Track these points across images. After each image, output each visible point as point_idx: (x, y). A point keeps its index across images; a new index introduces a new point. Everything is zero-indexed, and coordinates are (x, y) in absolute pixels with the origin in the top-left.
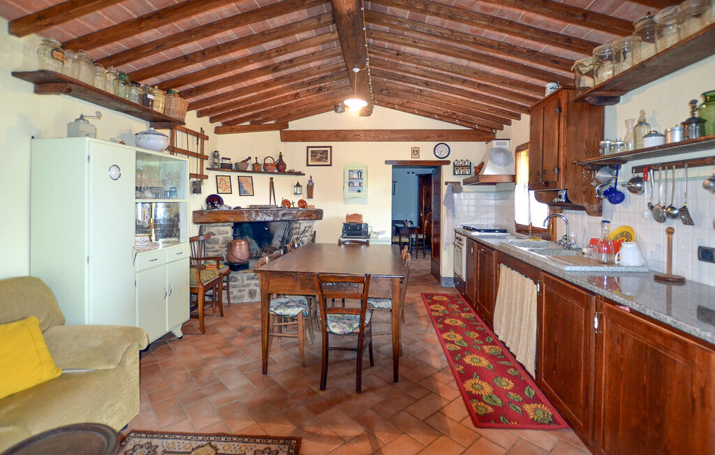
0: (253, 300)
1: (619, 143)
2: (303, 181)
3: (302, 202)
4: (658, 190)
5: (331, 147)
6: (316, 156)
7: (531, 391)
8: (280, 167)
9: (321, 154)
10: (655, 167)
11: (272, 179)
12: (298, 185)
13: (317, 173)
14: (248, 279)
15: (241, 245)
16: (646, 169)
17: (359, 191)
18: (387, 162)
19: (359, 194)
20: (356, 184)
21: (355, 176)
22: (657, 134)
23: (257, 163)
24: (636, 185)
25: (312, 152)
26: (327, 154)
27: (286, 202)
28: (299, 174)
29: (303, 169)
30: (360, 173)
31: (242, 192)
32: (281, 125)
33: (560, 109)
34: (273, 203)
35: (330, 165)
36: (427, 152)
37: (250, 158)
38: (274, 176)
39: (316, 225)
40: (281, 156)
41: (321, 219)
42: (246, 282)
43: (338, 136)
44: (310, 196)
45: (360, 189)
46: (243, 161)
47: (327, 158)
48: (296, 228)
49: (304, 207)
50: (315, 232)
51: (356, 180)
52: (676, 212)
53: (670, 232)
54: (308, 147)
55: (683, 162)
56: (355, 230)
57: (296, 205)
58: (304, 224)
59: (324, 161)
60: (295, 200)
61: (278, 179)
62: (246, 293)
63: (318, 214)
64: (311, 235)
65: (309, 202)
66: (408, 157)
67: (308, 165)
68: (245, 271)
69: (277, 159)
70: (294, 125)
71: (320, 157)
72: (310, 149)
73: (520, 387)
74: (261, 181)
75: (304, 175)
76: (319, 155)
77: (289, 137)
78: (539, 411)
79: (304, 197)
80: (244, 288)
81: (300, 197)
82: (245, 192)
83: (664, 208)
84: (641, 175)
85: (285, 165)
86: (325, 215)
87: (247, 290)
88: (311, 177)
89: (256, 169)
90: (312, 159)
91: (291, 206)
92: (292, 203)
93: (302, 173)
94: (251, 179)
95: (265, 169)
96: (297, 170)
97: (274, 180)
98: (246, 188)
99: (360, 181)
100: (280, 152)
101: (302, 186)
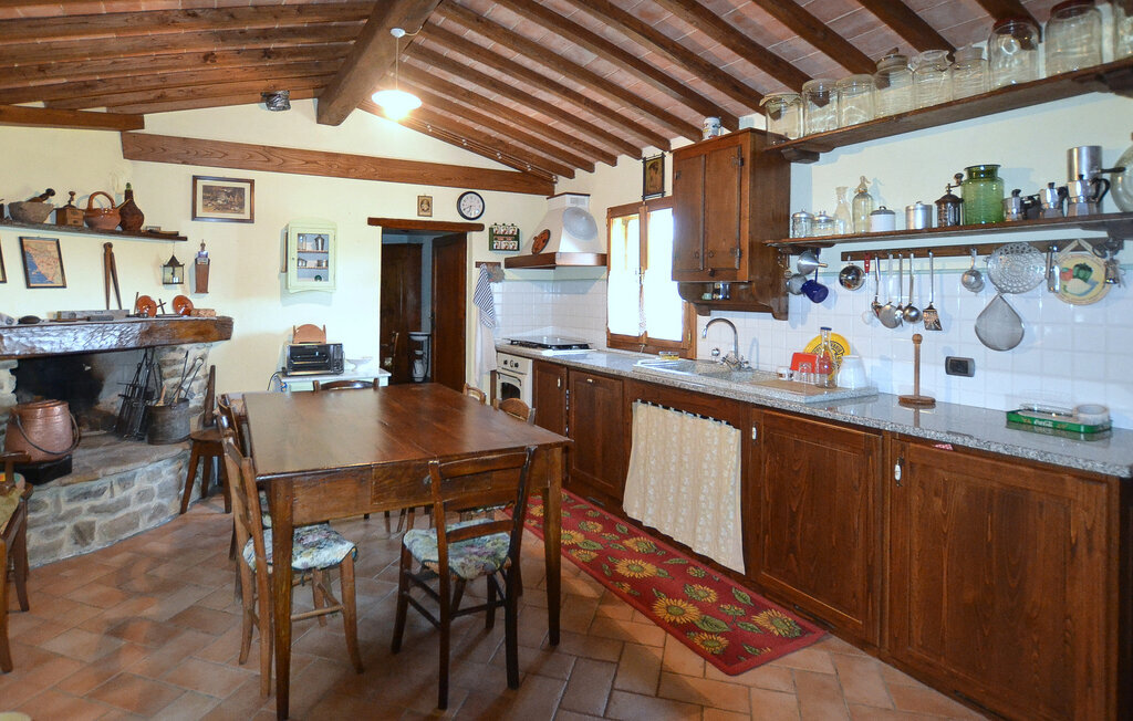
0: (86, 550)
1: (823, 218)
2: (186, 253)
3: (180, 301)
4: (886, 282)
5: (252, 182)
6: (215, 199)
7: (743, 595)
8: (128, 220)
9: (228, 195)
10: (883, 254)
11: (108, 247)
12: (173, 263)
13: (217, 237)
14: (70, 501)
15: (47, 415)
16: (868, 256)
17: (318, 278)
18: (372, 221)
19: (318, 283)
20: (312, 263)
21: (309, 246)
23: (69, 206)
24: (851, 278)
25: (206, 189)
26: (242, 196)
27: (144, 303)
28: (174, 237)
29: (184, 226)
30: (321, 240)
31: (32, 279)
32: (127, 123)
33: (743, 160)
34: (114, 306)
35: (251, 220)
37: (50, 193)
38: (115, 241)
39: (216, 352)
40: (129, 194)
41: (228, 338)
42: (66, 508)
43: (269, 160)
44: (202, 287)
45: (319, 272)
46: (35, 200)
47: (242, 205)
48: (174, 362)
49: (188, 312)
50: (213, 368)
53: (918, 339)
54: (195, 179)
56: (313, 355)
57: (169, 310)
58: (194, 350)
59: (235, 212)
60: (165, 297)
61: (123, 247)
62: (65, 535)
63: (220, 329)
64: (206, 376)
65: (199, 302)
66: (409, 212)
67: (195, 218)
68: (66, 479)
69: (120, 200)
70: (157, 123)
71: (230, 201)
72: (201, 183)
73: (726, 596)
74: (82, 251)
75: (185, 239)
76: (223, 197)
77: (143, 149)
78: (773, 621)
79: (187, 289)
80: (60, 525)
81: (177, 291)
82: (42, 278)
83: (900, 308)
84: (860, 264)
85: (140, 216)
86: (237, 330)
87: (69, 526)
88: (203, 245)
89: (66, 219)
90: (205, 206)
91: (159, 312)
92: (158, 304)
93: (181, 235)
94: (55, 247)
95: (89, 221)
96: (166, 228)
97: (113, 250)
98: (42, 269)
99: (321, 256)
100: (128, 185)
101: (182, 266)
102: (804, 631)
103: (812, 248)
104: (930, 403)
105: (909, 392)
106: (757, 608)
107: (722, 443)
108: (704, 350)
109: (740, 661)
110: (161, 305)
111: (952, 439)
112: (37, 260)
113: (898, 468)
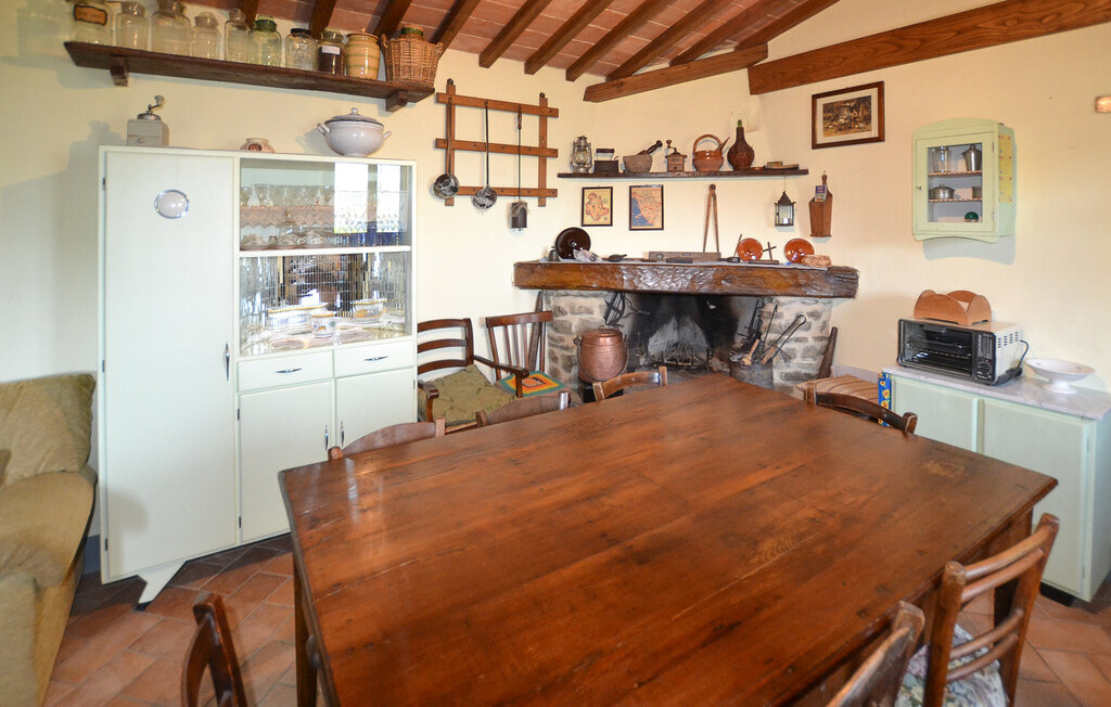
2: (801, 189)
3: (797, 247)
5: (880, 85)
6: (836, 118)
8: (740, 160)
9: (851, 109)
11: (712, 188)
12: (784, 201)
13: (840, 166)
17: (973, 216)
19: (972, 225)
20: (963, 193)
21: (957, 166)
23: (676, 154)
25: (827, 108)
26: (868, 108)
27: (749, 247)
28: (794, 170)
29: (801, 154)
30: (974, 154)
31: (636, 223)
34: (711, 248)
35: (880, 139)
37: (658, 145)
38: (718, 182)
39: (839, 312)
40: (740, 131)
41: (851, 296)
43: (900, 49)
44: (820, 226)
45: (973, 208)
46: (643, 152)
47: (867, 119)
48: (772, 315)
49: (802, 261)
50: (835, 330)
51: (961, 184)
54: (815, 97)
57: (780, 256)
59: (861, 130)
60: (776, 241)
61: (727, 188)
63: (844, 282)
64: (820, 339)
65: (819, 248)
67: (815, 146)
70: (781, 47)
71: (852, 120)
72: (821, 102)
74: (687, 196)
75: (805, 172)
76: (846, 113)
77: (767, 79)
79: (800, 231)
81: (792, 234)
82: (644, 220)
85: (750, 153)
86: (864, 286)
88: (824, 178)
89: (675, 166)
90: (826, 129)
91: (765, 256)
92: (765, 247)
93: (801, 168)
94: (659, 193)
95: (705, 165)
96: (787, 163)
97: (717, 191)
98: (644, 213)
99: (974, 181)
100: (740, 122)
101: (792, 204)
110: (770, 249)
112: (641, 206)
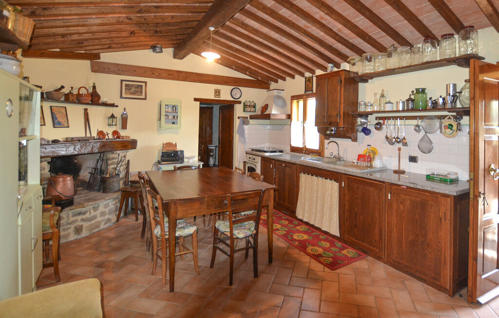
0: (79, 237)
1: (369, 104)
2: (117, 112)
3: (115, 133)
4: (390, 129)
5: (146, 83)
6: (130, 89)
7: (339, 244)
8: (94, 98)
9: (136, 88)
10: (389, 118)
11: (86, 110)
12: (113, 116)
13: (131, 106)
14: (73, 216)
15: (64, 181)
16: (384, 118)
17: (173, 123)
18: (196, 100)
19: (174, 125)
20: (171, 117)
21: (170, 110)
22: (389, 102)
23: (70, 93)
24: (379, 126)
25: (126, 85)
26: (142, 89)
27: (101, 133)
28: (113, 105)
29: (117, 101)
30: (175, 108)
31: (56, 124)
32: (93, 57)
33: (341, 81)
34: (88, 135)
35: (145, 99)
36: (226, 93)
37: (63, 87)
38: (88, 107)
39: (130, 154)
40: (94, 87)
41: (135, 148)
42: (72, 219)
43: (153, 73)
44: (124, 127)
45: (174, 121)
46: (56, 90)
47: (141, 92)
48: (113, 158)
49: (118, 137)
50: (128, 161)
51: (171, 114)
52: (399, 140)
53: (399, 149)
54: (122, 81)
55: (404, 117)
56: (171, 155)
57: (111, 136)
58: (122, 153)
59: (139, 95)
60: (109, 131)
61: (93, 110)
62: (71, 230)
63: (131, 144)
64: (125, 164)
65: (123, 133)
66: (211, 96)
67: (122, 98)
68: (72, 207)
69: (91, 90)
70: (106, 57)
71: (136, 91)
72: (124, 83)
73: (333, 244)
74: (75, 112)
75: (117, 106)
76: (134, 89)
77: (100, 68)
78: (349, 252)
79: (118, 128)
80: (69, 226)
81: (114, 128)
82: (59, 123)
83: (394, 138)
84: (381, 121)
85: (99, 97)
86: (139, 145)
87: (73, 227)
88: (125, 109)
89: (69, 98)
90: (126, 92)
91: (107, 137)
92: (106, 134)
93: (115, 104)
94: (64, 110)
95: (78, 99)
96: (109, 102)
97: (88, 111)
98: (60, 119)
99: (174, 114)
100: (94, 83)
101: (116, 118)
102: (359, 255)
103: (366, 115)
104: (403, 172)
105: (397, 168)
106: (343, 248)
107: (332, 188)
108: (327, 153)
109: (336, 266)
110: (108, 134)
111: (406, 184)
112: (57, 116)
113: (389, 195)
